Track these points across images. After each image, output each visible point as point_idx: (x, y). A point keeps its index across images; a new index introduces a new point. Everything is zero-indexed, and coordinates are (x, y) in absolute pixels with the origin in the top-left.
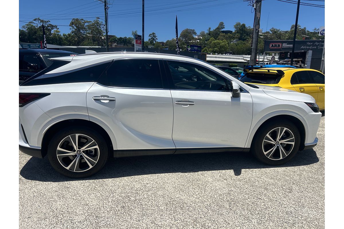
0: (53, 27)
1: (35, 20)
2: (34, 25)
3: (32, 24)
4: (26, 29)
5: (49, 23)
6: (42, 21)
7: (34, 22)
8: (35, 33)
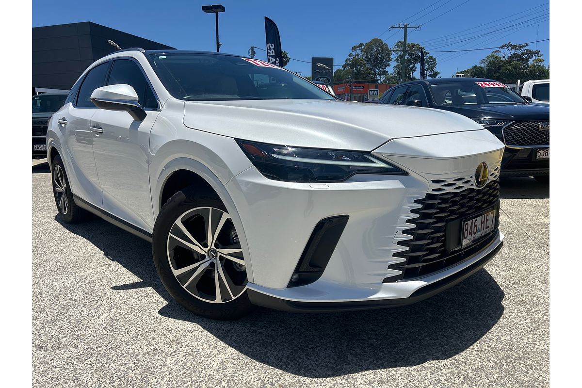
0: (531, 53)
1: (502, 47)
2: (499, 55)
3: (495, 54)
4: (486, 63)
5: (526, 48)
6: (514, 47)
7: (501, 50)
8: (500, 68)
